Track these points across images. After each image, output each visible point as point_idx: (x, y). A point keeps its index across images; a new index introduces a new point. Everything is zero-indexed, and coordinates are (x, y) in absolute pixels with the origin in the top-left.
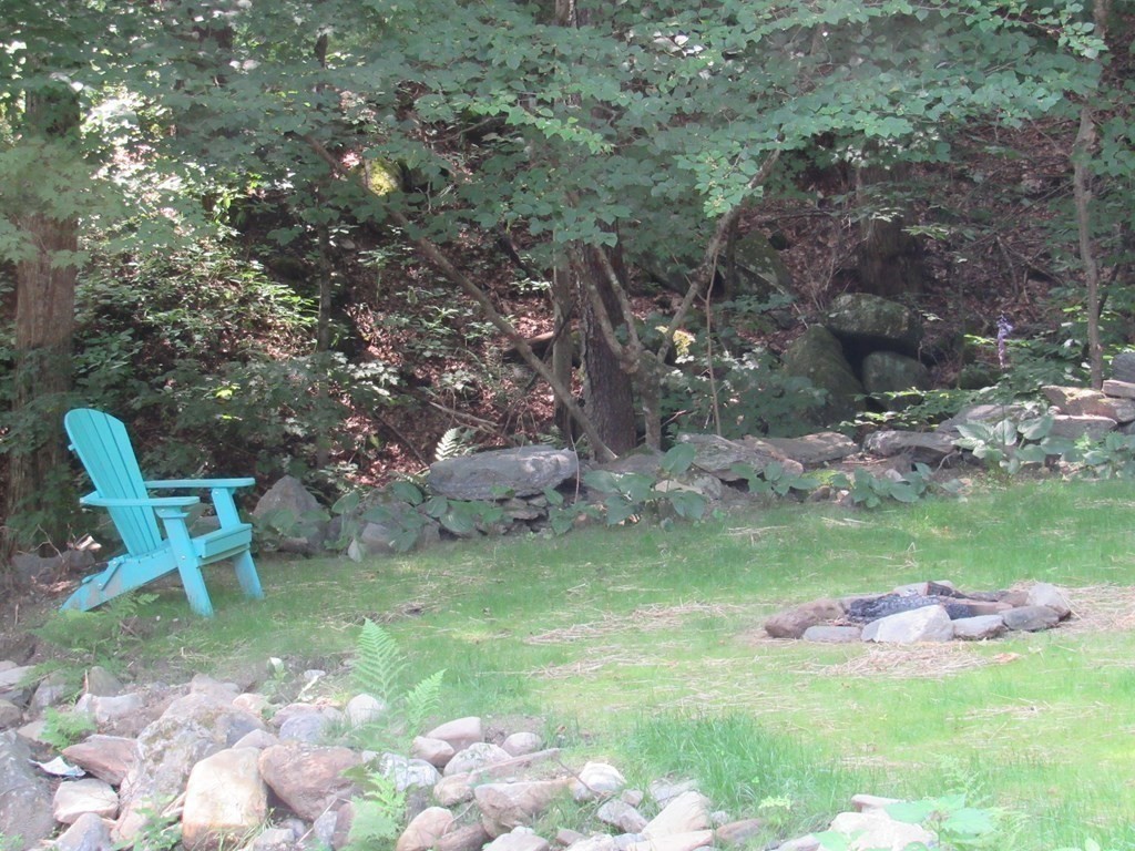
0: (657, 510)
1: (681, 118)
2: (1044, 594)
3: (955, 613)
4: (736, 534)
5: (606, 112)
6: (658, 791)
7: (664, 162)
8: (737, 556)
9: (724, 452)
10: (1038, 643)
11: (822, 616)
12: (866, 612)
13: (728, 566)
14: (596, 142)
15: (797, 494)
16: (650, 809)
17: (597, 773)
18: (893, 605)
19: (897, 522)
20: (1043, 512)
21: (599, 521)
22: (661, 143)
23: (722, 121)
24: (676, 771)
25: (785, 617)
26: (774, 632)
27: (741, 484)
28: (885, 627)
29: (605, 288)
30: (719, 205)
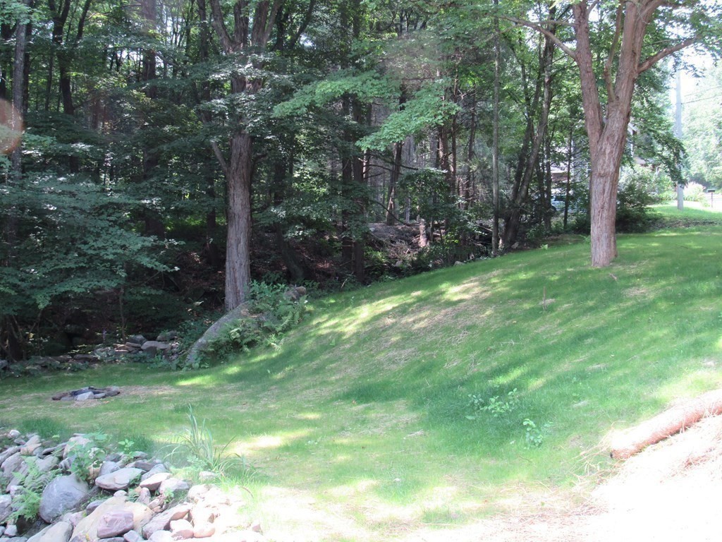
0: (26, 373)
1: (32, 287)
2: (114, 388)
3: (95, 393)
4: (45, 378)
5: (14, 286)
6: (28, 435)
7: (29, 297)
8: (45, 382)
9: (42, 360)
10: (113, 399)
11: (65, 395)
12: (75, 394)
13: (42, 385)
14: (13, 293)
15: (59, 369)
16: (27, 440)
17: (14, 432)
18: (81, 392)
19: (81, 374)
20: (113, 371)
21: (12, 376)
22: (28, 293)
23: (42, 288)
24: (32, 431)
25: (56, 396)
26: (54, 399)
27: (46, 367)
28: (79, 397)
29: (14, 324)
30: (41, 306)
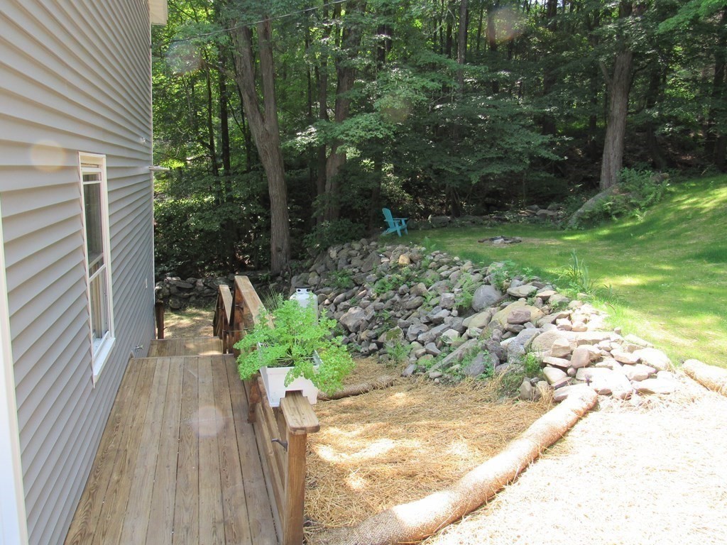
0: (462, 225)
1: (468, 170)
2: (518, 238)
3: (505, 240)
4: (473, 229)
5: (458, 169)
6: (465, 261)
7: (466, 176)
8: (474, 232)
9: (472, 218)
10: (517, 245)
11: (486, 240)
12: (493, 239)
13: (472, 233)
14: (457, 173)
15: (482, 224)
16: (464, 263)
17: (456, 258)
18: (496, 239)
19: (496, 228)
20: (517, 228)
21: (454, 227)
22: (465, 173)
23: (474, 171)
24: (467, 258)
25: (482, 240)
26: (479, 242)
27: (474, 222)
28: (495, 242)
29: (456, 194)
30: (474, 182)
